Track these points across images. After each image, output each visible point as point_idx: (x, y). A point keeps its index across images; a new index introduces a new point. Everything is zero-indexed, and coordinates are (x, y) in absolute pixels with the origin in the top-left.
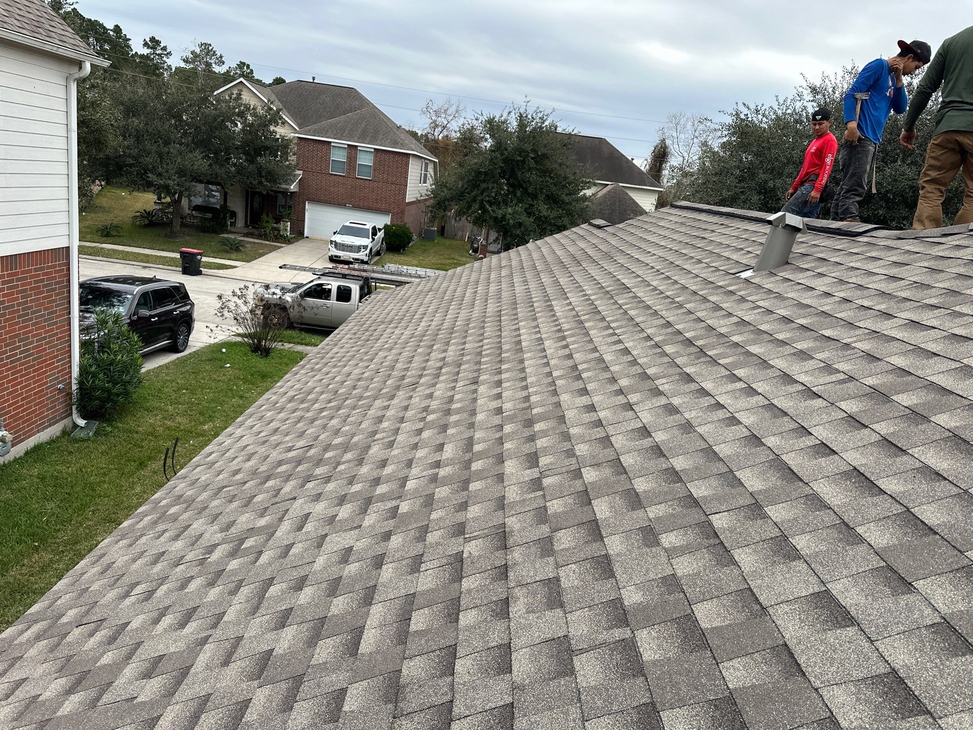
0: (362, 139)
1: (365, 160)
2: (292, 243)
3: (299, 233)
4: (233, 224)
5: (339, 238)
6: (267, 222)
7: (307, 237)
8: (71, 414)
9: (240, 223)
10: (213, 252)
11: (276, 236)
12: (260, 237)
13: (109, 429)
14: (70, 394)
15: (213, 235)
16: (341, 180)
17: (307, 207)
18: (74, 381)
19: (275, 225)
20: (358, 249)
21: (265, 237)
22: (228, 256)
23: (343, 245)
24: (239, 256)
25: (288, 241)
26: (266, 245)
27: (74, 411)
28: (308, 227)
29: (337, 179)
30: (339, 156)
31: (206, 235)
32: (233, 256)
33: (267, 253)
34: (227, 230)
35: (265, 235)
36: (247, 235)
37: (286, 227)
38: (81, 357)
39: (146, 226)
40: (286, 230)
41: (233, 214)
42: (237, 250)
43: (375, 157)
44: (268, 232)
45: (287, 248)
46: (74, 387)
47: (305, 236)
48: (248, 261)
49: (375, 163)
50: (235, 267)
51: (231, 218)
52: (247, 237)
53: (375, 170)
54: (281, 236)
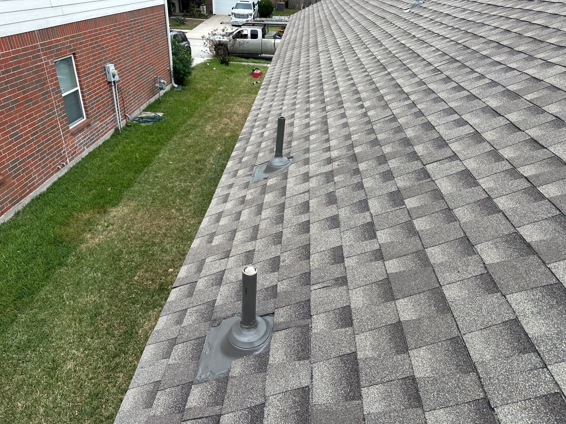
3: (210, 13)
5: (236, 11)
6: (193, 7)
8: (171, 82)
9: (177, 10)
11: (199, 15)
12: (191, 16)
13: (186, 88)
14: (171, 72)
19: (197, 9)
20: (247, 16)
22: (180, 27)
23: (239, 15)
24: (185, 27)
25: (207, 18)
26: (196, 20)
27: (173, 80)
28: (215, 8)
32: (182, 27)
33: (199, 24)
35: (193, 15)
37: (204, 9)
40: (204, 11)
42: (184, 24)
44: (195, 13)
45: (207, 21)
47: (214, 14)
48: (191, 29)
52: (184, 17)
54: (202, 14)
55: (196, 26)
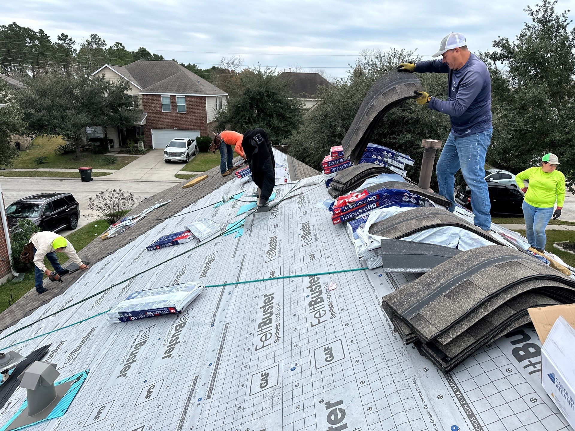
0: (178, 91)
1: (181, 103)
2: (146, 154)
3: (149, 147)
4: (112, 147)
6: (130, 143)
7: (155, 149)
8: (11, 271)
9: (116, 145)
10: (100, 166)
11: (136, 151)
12: (127, 153)
13: (30, 276)
14: (8, 262)
15: (101, 155)
16: (169, 115)
17: (152, 132)
18: (10, 256)
19: (135, 145)
20: (180, 154)
21: (129, 152)
22: (108, 167)
23: (171, 153)
24: (114, 166)
25: (143, 153)
26: (130, 157)
27: (12, 270)
28: (154, 143)
29: (167, 115)
30: (166, 102)
31: (97, 155)
32: (110, 167)
33: (130, 162)
34: (108, 151)
36: (120, 152)
37: (141, 145)
38: (12, 244)
39: (63, 154)
40: (141, 147)
41: (112, 141)
42: (113, 162)
43: (186, 100)
44: (131, 149)
45: (142, 158)
46: (10, 259)
47: (153, 148)
48: (119, 169)
49: (186, 104)
50: (111, 173)
51: (111, 143)
52: (120, 153)
53: (187, 107)
54: (139, 151)
55: (127, 164)
